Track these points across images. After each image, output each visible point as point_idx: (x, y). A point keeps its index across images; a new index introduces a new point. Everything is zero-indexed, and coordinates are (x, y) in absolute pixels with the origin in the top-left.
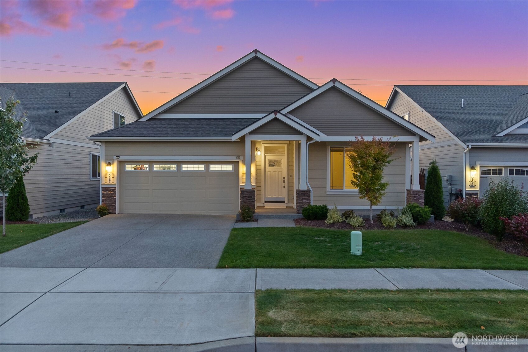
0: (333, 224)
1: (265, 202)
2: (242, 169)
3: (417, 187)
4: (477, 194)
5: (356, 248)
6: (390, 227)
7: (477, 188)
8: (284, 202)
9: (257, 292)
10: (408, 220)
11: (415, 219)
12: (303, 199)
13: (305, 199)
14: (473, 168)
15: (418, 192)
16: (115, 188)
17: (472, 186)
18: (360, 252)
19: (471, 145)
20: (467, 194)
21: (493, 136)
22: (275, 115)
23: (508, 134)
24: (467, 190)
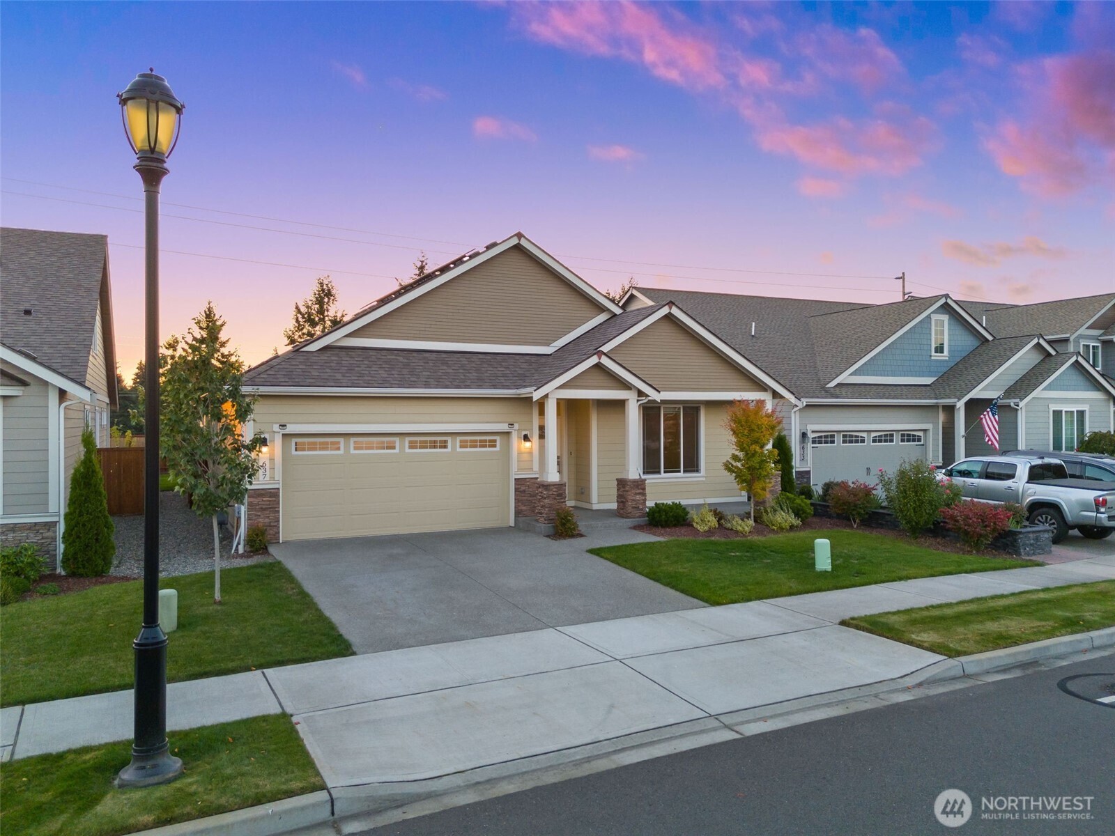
2: (517, 445)
5: (825, 565)
7: (808, 466)
11: (797, 516)
12: (636, 494)
13: (639, 494)
14: (803, 434)
16: (278, 489)
18: (829, 568)
19: (805, 401)
20: (798, 473)
21: (823, 388)
22: (598, 356)
23: (839, 384)
24: (798, 467)
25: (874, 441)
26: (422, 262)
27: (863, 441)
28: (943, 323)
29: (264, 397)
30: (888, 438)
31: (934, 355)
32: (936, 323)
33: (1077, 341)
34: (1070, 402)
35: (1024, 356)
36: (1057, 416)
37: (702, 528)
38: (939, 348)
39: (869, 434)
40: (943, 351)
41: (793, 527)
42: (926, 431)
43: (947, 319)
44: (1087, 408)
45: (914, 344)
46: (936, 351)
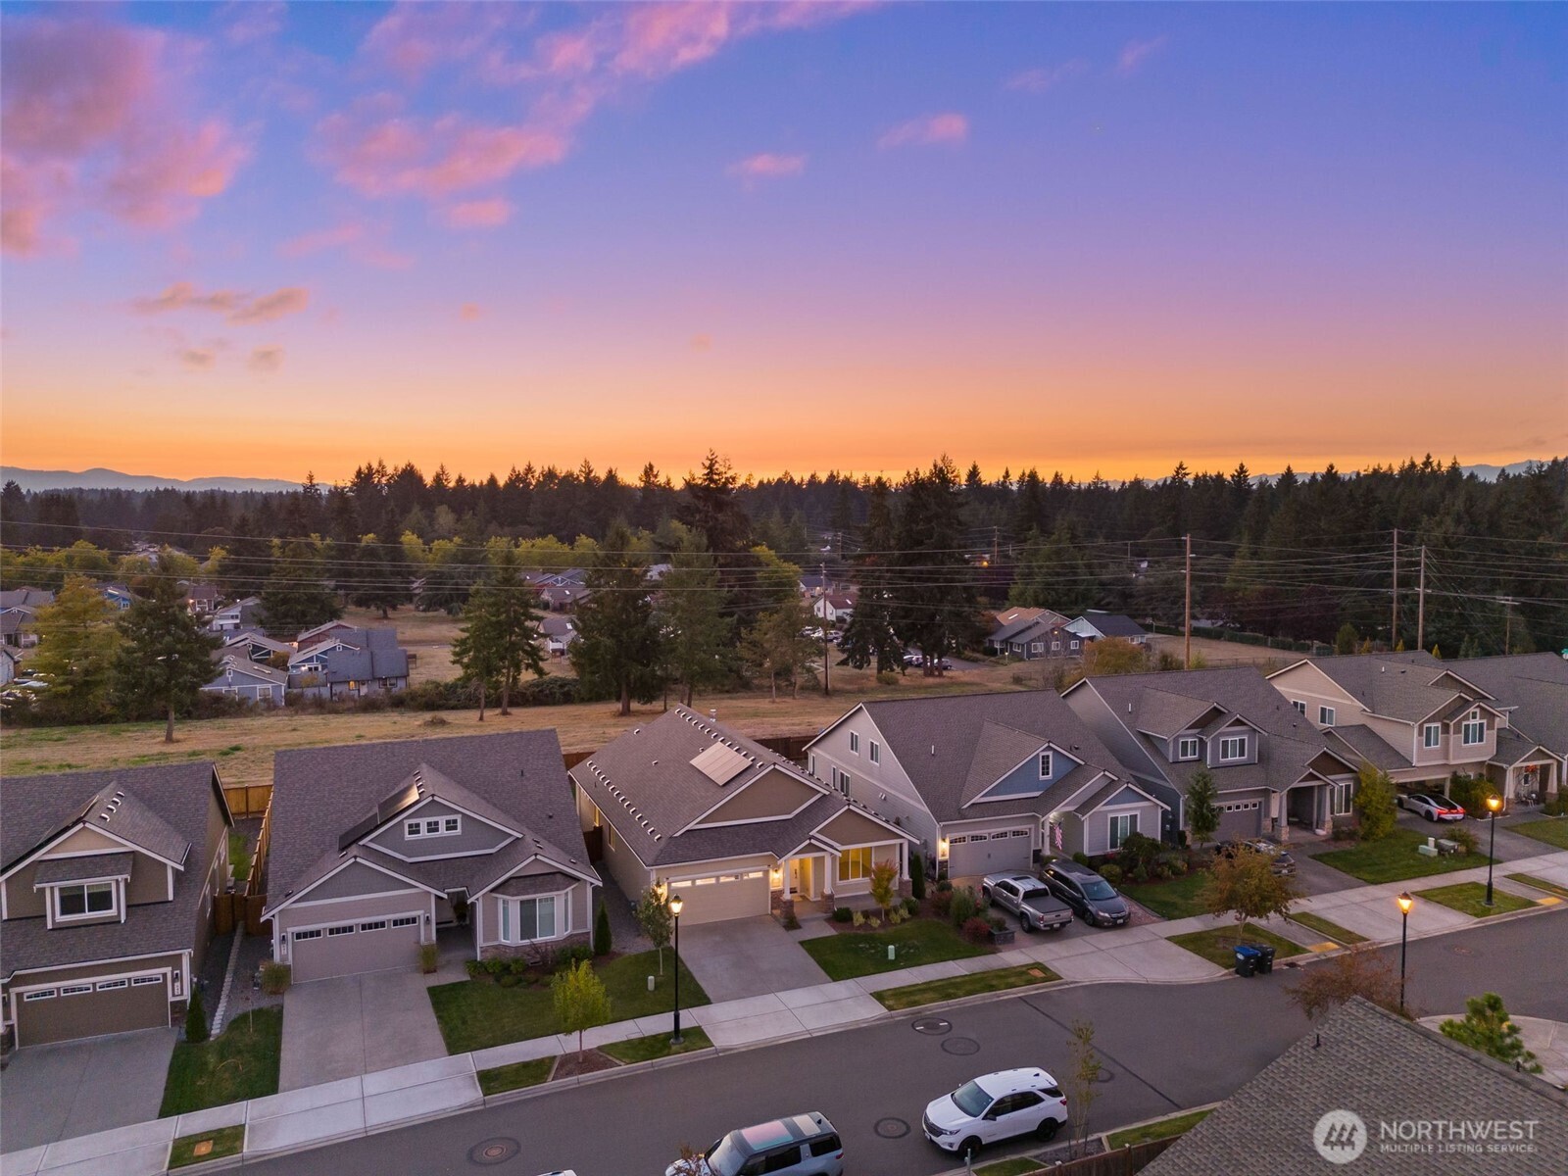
3: (907, 877)
4: (947, 862)
5: (891, 956)
6: (896, 924)
7: (947, 857)
9: (871, 994)
10: (905, 913)
11: (910, 913)
12: (829, 902)
13: (831, 901)
14: (944, 840)
15: (908, 882)
17: (943, 855)
18: (893, 958)
19: (942, 824)
20: (940, 862)
21: (960, 810)
22: (810, 839)
23: (973, 804)
24: (940, 858)
25: (993, 837)
26: (711, 460)
27: (985, 838)
28: (1048, 757)
29: (657, 869)
30: (1004, 835)
31: (1042, 777)
32: (1043, 757)
33: (1176, 740)
34: (1124, 811)
35: (1095, 782)
36: (1114, 821)
37: (857, 924)
38: (1045, 772)
39: (989, 834)
40: (1048, 774)
41: (903, 920)
42: (1030, 829)
43: (1050, 753)
44: (1138, 813)
45: (1026, 773)
46: (1043, 774)
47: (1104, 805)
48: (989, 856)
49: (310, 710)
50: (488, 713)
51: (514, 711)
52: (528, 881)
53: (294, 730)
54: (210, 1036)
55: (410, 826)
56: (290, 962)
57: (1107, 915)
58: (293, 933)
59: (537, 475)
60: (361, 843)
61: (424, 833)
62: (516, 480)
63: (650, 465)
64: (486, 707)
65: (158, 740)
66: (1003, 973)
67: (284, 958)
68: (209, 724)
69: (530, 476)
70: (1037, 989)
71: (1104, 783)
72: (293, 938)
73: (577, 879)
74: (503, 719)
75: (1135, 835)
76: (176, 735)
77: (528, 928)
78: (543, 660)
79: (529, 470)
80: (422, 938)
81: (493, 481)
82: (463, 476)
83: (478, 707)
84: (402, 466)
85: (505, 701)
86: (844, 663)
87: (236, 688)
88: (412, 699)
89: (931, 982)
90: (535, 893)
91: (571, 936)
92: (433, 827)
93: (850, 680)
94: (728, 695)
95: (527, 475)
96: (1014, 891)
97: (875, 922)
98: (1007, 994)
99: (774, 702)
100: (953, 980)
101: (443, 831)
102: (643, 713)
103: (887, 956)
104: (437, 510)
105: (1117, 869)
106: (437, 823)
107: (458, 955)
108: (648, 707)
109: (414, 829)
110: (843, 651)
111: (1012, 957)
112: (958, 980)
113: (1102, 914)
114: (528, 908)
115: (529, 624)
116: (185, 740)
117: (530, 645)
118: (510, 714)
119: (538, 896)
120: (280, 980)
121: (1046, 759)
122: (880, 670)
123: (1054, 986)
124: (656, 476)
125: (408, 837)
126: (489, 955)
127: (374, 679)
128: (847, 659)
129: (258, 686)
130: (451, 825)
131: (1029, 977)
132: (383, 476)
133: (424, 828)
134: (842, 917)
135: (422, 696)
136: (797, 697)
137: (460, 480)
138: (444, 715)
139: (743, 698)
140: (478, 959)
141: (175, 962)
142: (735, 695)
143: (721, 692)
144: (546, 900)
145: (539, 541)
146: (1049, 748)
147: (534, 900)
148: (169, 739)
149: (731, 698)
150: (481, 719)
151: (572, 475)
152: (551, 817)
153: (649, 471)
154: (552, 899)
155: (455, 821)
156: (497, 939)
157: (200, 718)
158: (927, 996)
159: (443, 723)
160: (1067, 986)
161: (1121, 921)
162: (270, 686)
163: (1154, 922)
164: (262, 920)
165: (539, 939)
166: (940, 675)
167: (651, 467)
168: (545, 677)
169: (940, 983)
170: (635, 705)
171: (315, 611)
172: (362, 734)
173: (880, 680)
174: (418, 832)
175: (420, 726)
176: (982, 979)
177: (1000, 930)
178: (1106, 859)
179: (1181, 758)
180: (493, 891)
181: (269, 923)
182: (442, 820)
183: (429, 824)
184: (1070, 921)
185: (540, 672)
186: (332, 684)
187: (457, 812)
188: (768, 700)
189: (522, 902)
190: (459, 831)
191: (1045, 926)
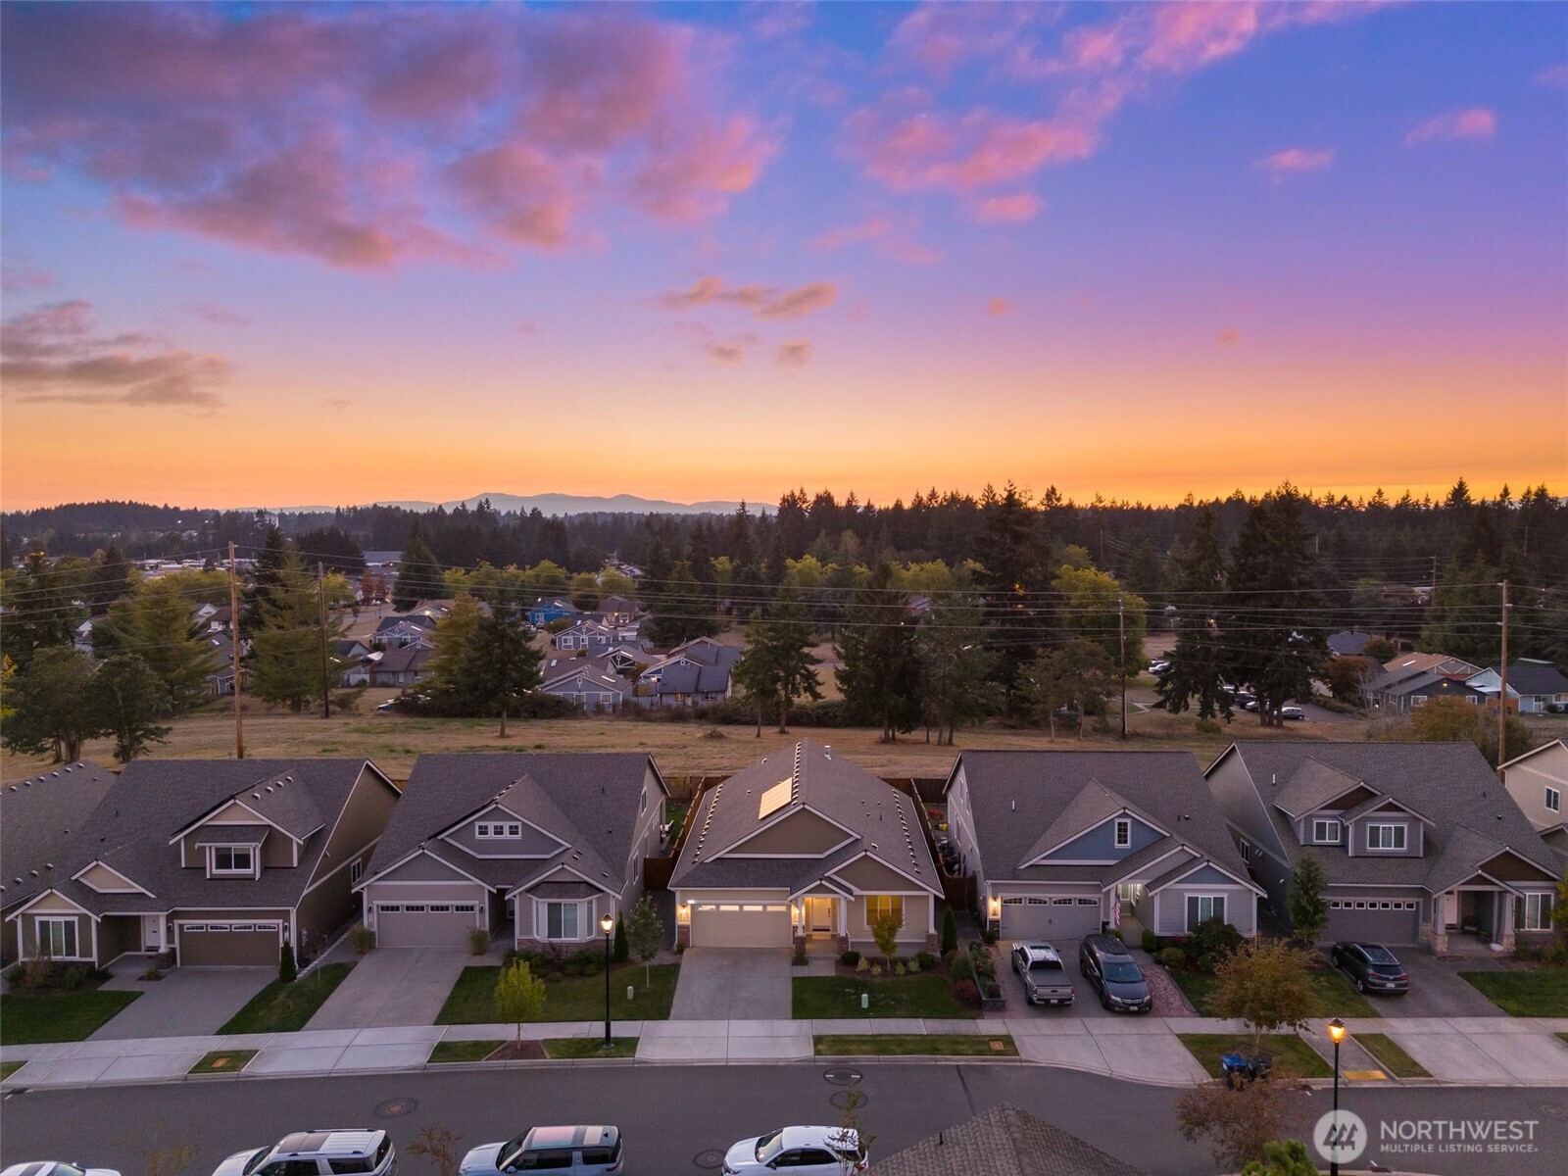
0: (862, 971)
1: (814, 930)
2: (795, 911)
3: (932, 931)
4: (998, 921)
5: (865, 1004)
6: (898, 975)
7: (999, 917)
8: (828, 930)
9: (814, 1036)
10: (914, 966)
11: (922, 965)
13: (843, 945)
14: (995, 899)
15: (932, 935)
16: (690, 927)
17: (994, 914)
18: (866, 1007)
19: (990, 882)
20: (989, 921)
21: (1015, 870)
22: (821, 880)
23: (1031, 866)
24: (991, 917)
25: (1055, 903)
27: (1045, 903)
28: (1126, 824)
29: (681, 891)
30: (1070, 901)
31: (1117, 845)
32: (1120, 824)
33: (1309, 819)
34: (1206, 892)
35: (1169, 856)
36: (1193, 901)
37: (859, 969)
38: (1123, 839)
39: (1050, 899)
40: (1126, 842)
41: (909, 973)
42: (1099, 899)
43: (1128, 821)
44: (1225, 896)
45: (1096, 840)
46: (1119, 842)
47: (1178, 882)
48: (1050, 921)
49: (630, 718)
50: (765, 731)
51: (790, 730)
52: (556, 886)
53: (602, 734)
54: (295, 978)
55: (480, 827)
56: (375, 929)
57: (1118, 999)
58: (378, 906)
59: (939, 500)
60: (440, 837)
61: (491, 835)
62: (919, 503)
63: (1053, 488)
64: (763, 725)
65: (495, 734)
66: (959, 1040)
67: (371, 925)
68: (545, 724)
69: (933, 501)
70: (984, 1061)
71: (1184, 859)
72: (378, 912)
73: (602, 891)
74: (778, 736)
75: (1218, 919)
76: (507, 731)
77: (554, 928)
78: (819, 684)
79: (933, 495)
80: (478, 925)
81: (898, 506)
82: (871, 502)
83: (755, 723)
84: (821, 491)
85: (783, 722)
86: (1160, 705)
87: (584, 693)
88: (714, 713)
89: (880, 1035)
90: (559, 897)
91: (594, 941)
92: (499, 831)
93: (1163, 724)
94: (1012, 731)
95: (930, 500)
96: (1025, 958)
97: (877, 970)
98: (947, 1060)
99: (1052, 742)
100: (902, 1038)
101: (506, 835)
102: (904, 742)
103: (860, 1004)
104: (843, 534)
105: (1179, 953)
106: (502, 827)
107: (503, 944)
108: (907, 736)
109: (484, 831)
110: (1159, 693)
111: (988, 1026)
112: (908, 1038)
113: (1113, 997)
114: (554, 909)
115: (806, 650)
116: (515, 736)
117: (807, 670)
118: (787, 733)
119: (563, 901)
120: (366, 943)
121: (1123, 827)
122: (1203, 714)
123: (1005, 1061)
124: (1058, 500)
125: (478, 836)
126: (523, 947)
127: (697, 691)
128: (1165, 701)
129: (601, 693)
130: (513, 831)
131: (985, 1047)
132: (803, 503)
133: (491, 830)
134: (849, 959)
135: (722, 710)
136: (1081, 737)
137: (869, 507)
138: (723, 729)
139: (1027, 735)
140: (516, 949)
141: (285, 915)
142: (1021, 731)
143: (1006, 726)
144: (570, 905)
145: (929, 566)
146: (1125, 815)
147: (560, 904)
148: (503, 735)
149: (1013, 734)
150: (758, 735)
151: (971, 500)
152: (610, 832)
153: (1051, 493)
154: (576, 905)
155: (517, 827)
156: (531, 934)
157: (542, 718)
158: (863, 1047)
159: (720, 737)
160: (1019, 1064)
161: (1136, 1008)
162: (610, 693)
163: (1181, 1016)
164: (353, 891)
165: (563, 939)
166: (1280, 725)
167: (1053, 490)
168: (820, 701)
169: (888, 1038)
170: (898, 734)
171: (692, 627)
172: (644, 741)
173: (1199, 726)
174: (486, 833)
175: (700, 738)
176: (933, 1042)
177: (990, 997)
178: (1174, 942)
179: (1316, 841)
180: (529, 891)
181: (359, 895)
182: (506, 825)
183: (496, 827)
184: (1070, 1000)
185: (816, 696)
186: (661, 695)
187: (520, 820)
188: (1047, 739)
189: (549, 905)
190: (519, 837)
191: (1038, 1000)
